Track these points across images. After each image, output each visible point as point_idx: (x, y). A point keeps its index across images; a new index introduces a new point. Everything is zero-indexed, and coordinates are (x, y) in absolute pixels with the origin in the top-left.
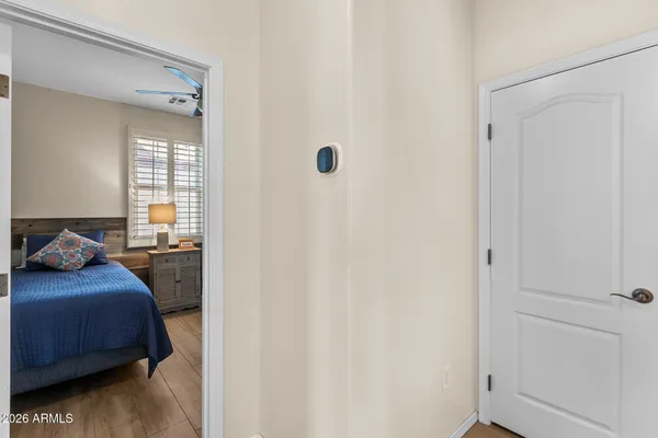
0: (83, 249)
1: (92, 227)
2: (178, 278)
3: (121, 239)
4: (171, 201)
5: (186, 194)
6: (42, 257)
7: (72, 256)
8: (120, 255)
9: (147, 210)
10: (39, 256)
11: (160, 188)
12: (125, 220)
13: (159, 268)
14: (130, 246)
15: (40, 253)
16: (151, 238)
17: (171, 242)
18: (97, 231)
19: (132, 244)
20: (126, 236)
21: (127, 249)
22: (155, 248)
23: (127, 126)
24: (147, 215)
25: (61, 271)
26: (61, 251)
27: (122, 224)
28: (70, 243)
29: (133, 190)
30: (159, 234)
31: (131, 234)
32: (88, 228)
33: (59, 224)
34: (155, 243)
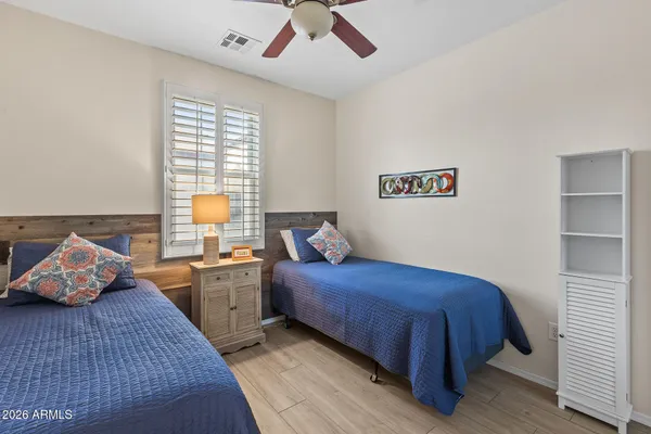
0: (99, 267)
1: (112, 230)
2: (233, 304)
3: (153, 246)
4: (219, 190)
5: (240, 181)
6: (32, 283)
7: (82, 279)
8: (152, 269)
9: (189, 203)
10: (27, 281)
11: (204, 173)
12: (158, 218)
13: (208, 288)
14: (165, 257)
15: (29, 276)
16: (194, 243)
17: (222, 250)
18: (120, 235)
19: (168, 253)
20: (160, 241)
21: (161, 261)
22: (200, 258)
23: (162, 81)
24: (189, 211)
25: (63, 305)
26: (64, 271)
27: (154, 223)
28: (79, 257)
29: (170, 175)
30: (206, 239)
31: (166, 238)
32: (107, 229)
33: (64, 225)
34: (200, 250)
